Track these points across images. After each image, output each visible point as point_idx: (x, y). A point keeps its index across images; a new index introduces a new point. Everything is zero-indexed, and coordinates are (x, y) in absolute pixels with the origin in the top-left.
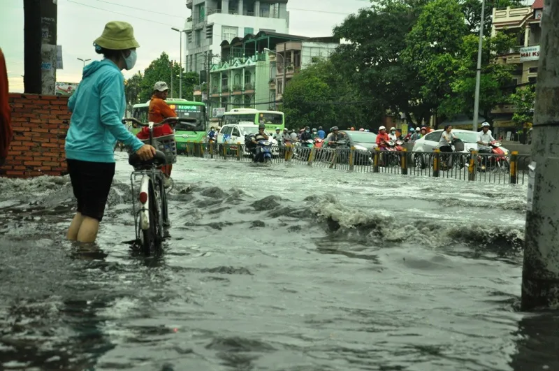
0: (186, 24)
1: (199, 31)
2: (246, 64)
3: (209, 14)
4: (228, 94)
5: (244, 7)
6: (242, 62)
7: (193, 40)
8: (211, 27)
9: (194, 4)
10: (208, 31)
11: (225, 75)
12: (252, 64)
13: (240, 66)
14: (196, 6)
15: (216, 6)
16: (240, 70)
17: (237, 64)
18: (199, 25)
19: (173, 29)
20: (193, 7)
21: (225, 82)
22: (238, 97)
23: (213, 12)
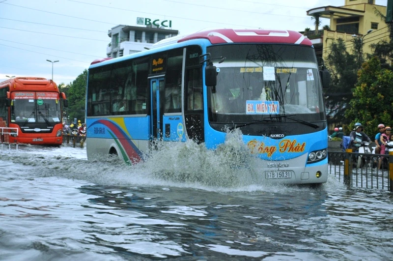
0: (107, 49)
1: (115, 53)
3: (121, 41)
5: (146, 37)
8: (122, 51)
9: (112, 34)
10: (120, 54)
14: (114, 35)
15: (127, 36)
18: (115, 50)
19: (47, 60)
20: (112, 36)
23: (124, 41)
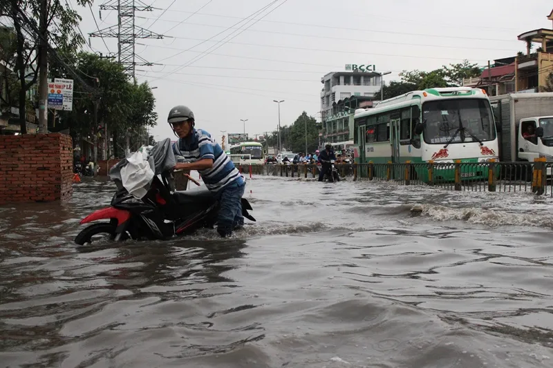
0: (321, 93)
1: (328, 96)
2: (344, 116)
3: (333, 86)
4: (335, 134)
6: (342, 115)
7: (325, 102)
8: (334, 93)
9: (325, 81)
10: (332, 96)
11: (334, 122)
12: (347, 115)
13: (341, 117)
15: (337, 81)
16: (341, 119)
17: (340, 116)
18: (328, 93)
20: (325, 83)
21: (335, 127)
22: (341, 136)
23: (335, 85)
